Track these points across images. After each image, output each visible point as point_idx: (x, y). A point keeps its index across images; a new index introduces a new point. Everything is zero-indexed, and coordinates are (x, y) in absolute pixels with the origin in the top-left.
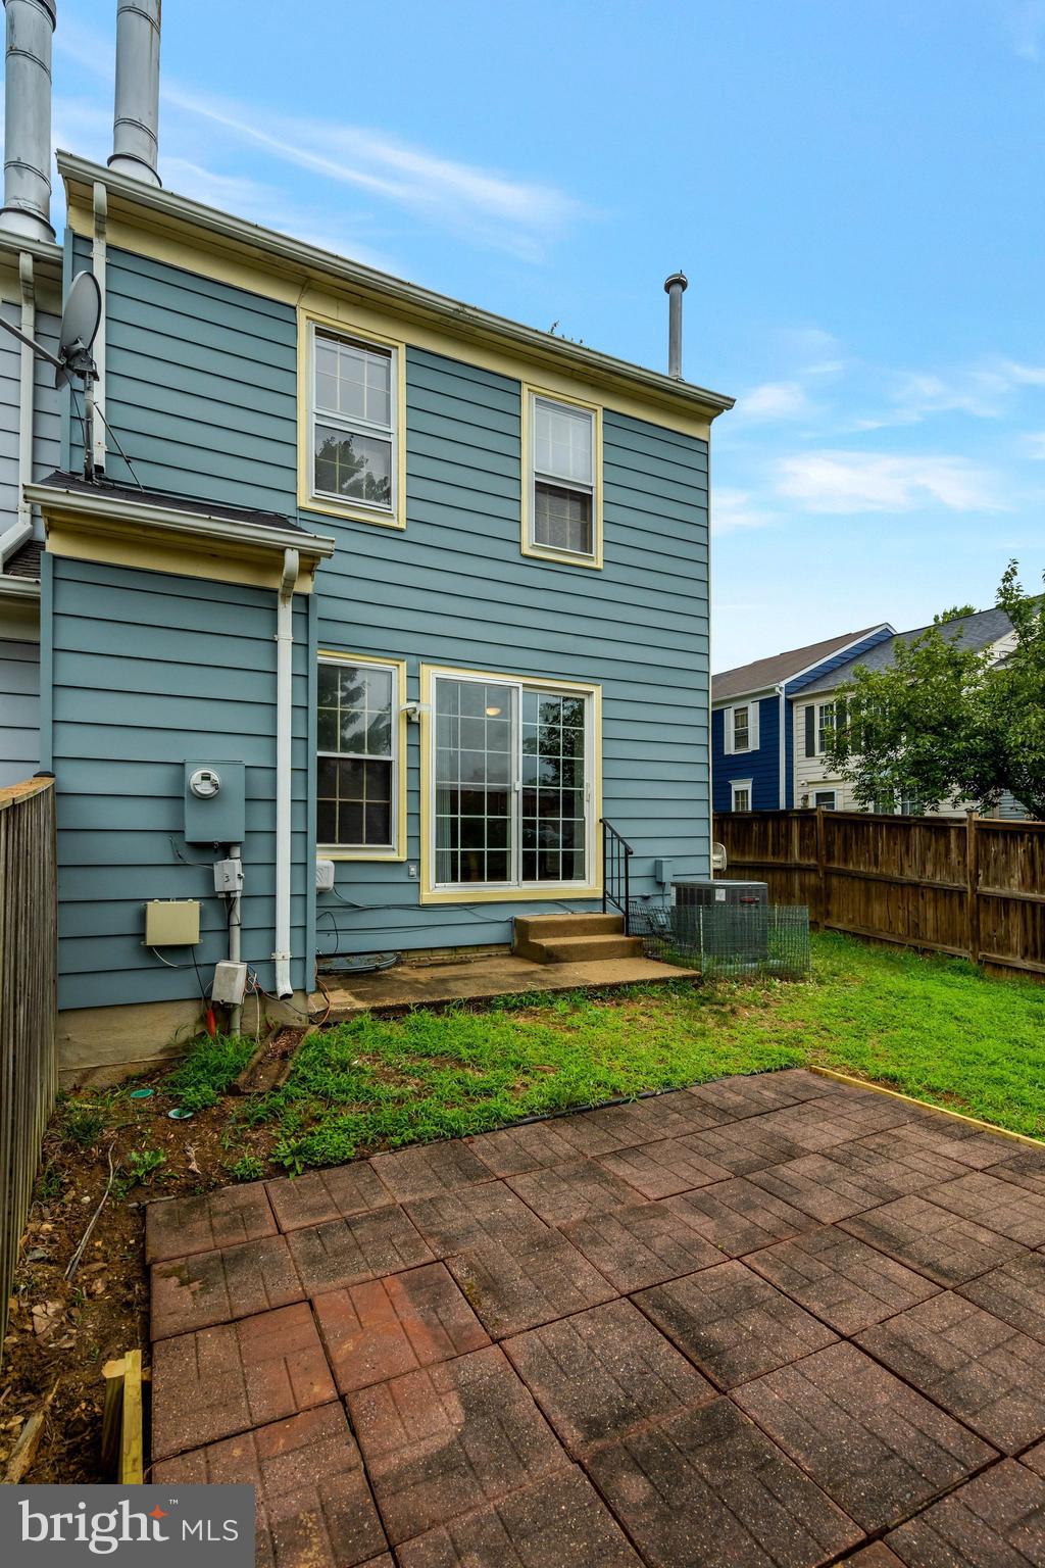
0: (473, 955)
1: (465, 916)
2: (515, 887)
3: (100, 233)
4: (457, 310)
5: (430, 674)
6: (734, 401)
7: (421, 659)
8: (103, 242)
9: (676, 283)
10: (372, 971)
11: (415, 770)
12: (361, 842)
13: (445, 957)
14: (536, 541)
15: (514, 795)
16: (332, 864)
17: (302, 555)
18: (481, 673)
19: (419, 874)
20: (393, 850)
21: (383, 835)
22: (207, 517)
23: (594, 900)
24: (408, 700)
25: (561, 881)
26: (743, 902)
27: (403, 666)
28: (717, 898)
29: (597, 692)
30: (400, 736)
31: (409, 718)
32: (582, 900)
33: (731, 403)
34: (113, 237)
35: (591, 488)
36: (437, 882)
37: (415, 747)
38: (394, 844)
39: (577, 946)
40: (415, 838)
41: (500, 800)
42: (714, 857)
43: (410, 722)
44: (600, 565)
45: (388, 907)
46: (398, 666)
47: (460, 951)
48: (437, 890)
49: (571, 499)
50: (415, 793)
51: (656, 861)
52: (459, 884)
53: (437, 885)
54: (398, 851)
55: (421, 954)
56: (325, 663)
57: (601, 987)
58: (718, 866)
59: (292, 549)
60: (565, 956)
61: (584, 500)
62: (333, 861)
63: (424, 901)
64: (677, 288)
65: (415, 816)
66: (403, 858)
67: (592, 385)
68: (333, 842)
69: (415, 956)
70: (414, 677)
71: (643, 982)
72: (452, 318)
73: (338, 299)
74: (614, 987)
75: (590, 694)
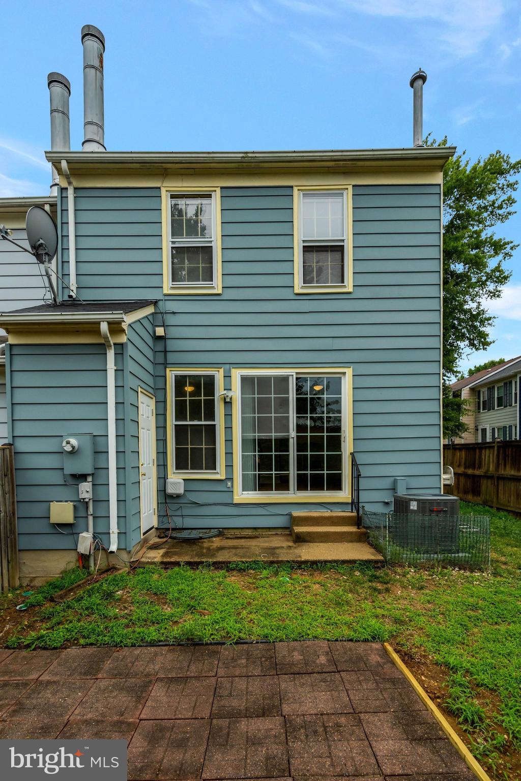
0: (267, 533)
1: (260, 511)
2: (293, 495)
3: (70, 183)
4: (243, 157)
5: (237, 374)
6: (455, 148)
7: (232, 366)
8: (72, 187)
9: (420, 78)
10: (198, 539)
11: (229, 428)
12: (202, 469)
13: (250, 533)
14: (304, 284)
15: (291, 441)
16: (182, 481)
17: (109, 323)
18: (269, 369)
19: (232, 486)
20: (218, 473)
21: (212, 465)
22: (60, 313)
23: (347, 504)
24: (225, 390)
25: (325, 491)
26: (432, 511)
27: (222, 371)
28: (412, 508)
29: (349, 372)
30: (219, 409)
31: (225, 399)
32: (338, 503)
33: (453, 151)
34: (76, 183)
35: (343, 241)
36: (243, 491)
37: (228, 416)
38: (218, 470)
39: (317, 533)
40: (229, 467)
41: (283, 444)
42: (444, 476)
43: (226, 403)
44: (351, 290)
45: (215, 504)
46: (219, 371)
47: (259, 531)
48: (242, 496)
49: (331, 251)
50: (229, 441)
51: (395, 479)
52: (257, 492)
53: (243, 492)
54: (220, 473)
55: (235, 531)
56: (181, 374)
57: (306, 562)
58: (448, 482)
59: (103, 321)
60: (309, 539)
61: (338, 249)
62: (183, 479)
63: (235, 502)
64: (420, 82)
65: (229, 454)
66: (223, 477)
67: (344, 173)
68: (188, 469)
69: (232, 532)
70: (228, 377)
71: (336, 561)
72: (243, 162)
73: (182, 175)
74: (314, 563)
75: (344, 373)
